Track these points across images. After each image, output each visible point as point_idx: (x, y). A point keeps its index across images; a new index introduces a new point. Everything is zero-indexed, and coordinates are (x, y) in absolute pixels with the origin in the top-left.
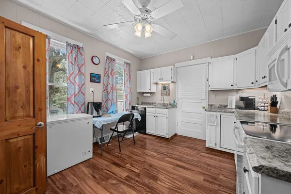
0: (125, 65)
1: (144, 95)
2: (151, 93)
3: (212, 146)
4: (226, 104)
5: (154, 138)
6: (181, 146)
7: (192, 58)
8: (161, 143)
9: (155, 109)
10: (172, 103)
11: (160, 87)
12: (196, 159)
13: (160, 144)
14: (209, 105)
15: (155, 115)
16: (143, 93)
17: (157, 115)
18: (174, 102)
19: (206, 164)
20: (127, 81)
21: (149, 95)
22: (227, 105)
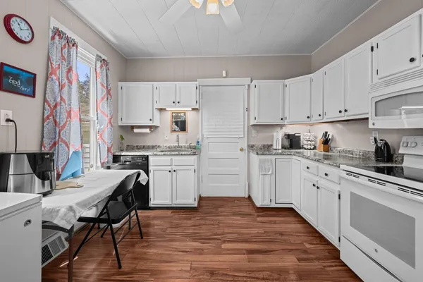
0: (99, 64)
1: (136, 131)
2: (150, 127)
3: (266, 203)
4: (269, 143)
5: (169, 213)
6: (224, 216)
7: (224, 75)
8: (190, 219)
9: (169, 158)
10: (194, 144)
11: (168, 117)
12: (261, 231)
13: (190, 222)
14: (248, 146)
15: (169, 168)
16: (132, 127)
17: (175, 168)
18: (198, 143)
19: (276, 233)
20: (103, 99)
21: (147, 130)
22: (272, 145)
